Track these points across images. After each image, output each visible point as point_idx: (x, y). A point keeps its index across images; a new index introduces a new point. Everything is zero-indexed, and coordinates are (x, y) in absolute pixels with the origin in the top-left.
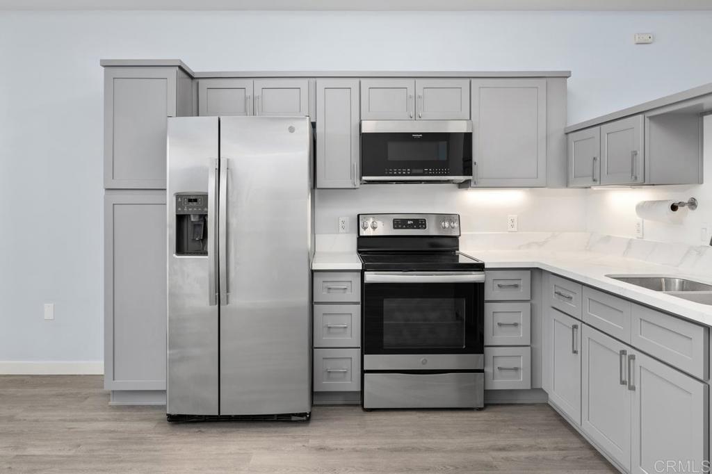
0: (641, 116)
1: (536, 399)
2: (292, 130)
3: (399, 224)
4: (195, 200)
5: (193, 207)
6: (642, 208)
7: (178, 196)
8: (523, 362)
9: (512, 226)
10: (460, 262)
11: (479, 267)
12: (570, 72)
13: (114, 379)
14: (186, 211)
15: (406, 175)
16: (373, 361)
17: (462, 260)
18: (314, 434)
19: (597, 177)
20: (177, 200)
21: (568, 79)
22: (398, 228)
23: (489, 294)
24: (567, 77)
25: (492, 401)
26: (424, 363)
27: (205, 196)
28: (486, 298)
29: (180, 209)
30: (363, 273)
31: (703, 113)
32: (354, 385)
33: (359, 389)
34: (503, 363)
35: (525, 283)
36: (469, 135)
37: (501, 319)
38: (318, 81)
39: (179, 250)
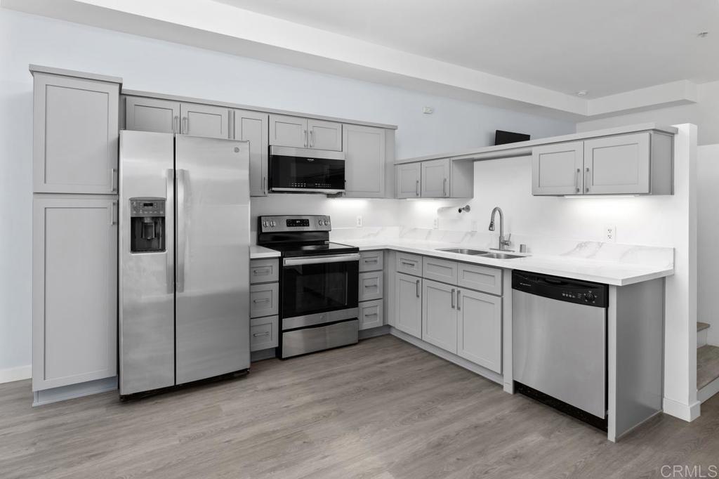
0: (448, 159)
1: (385, 332)
2: (237, 150)
3: (291, 223)
4: (151, 205)
5: (148, 211)
6: (441, 211)
7: (132, 200)
8: (379, 310)
9: (359, 223)
10: (330, 248)
11: (355, 250)
12: (397, 127)
13: (45, 379)
14: (141, 214)
15: (303, 188)
16: (289, 323)
17: (331, 247)
18: (258, 382)
19: (419, 192)
20: (132, 204)
21: (396, 131)
22: (290, 226)
23: (362, 268)
24: (394, 129)
25: (363, 338)
26: (323, 319)
27: (163, 201)
28: (360, 270)
29: (135, 212)
30: (281, 259)
31: (474, 160)
32: (274, 343)
33: (277, 346)
34: (367, 312)
35: (380, 259)
36: (343, 162)
37: (367, 283)
38: (237, 111)
39: (134, 249)
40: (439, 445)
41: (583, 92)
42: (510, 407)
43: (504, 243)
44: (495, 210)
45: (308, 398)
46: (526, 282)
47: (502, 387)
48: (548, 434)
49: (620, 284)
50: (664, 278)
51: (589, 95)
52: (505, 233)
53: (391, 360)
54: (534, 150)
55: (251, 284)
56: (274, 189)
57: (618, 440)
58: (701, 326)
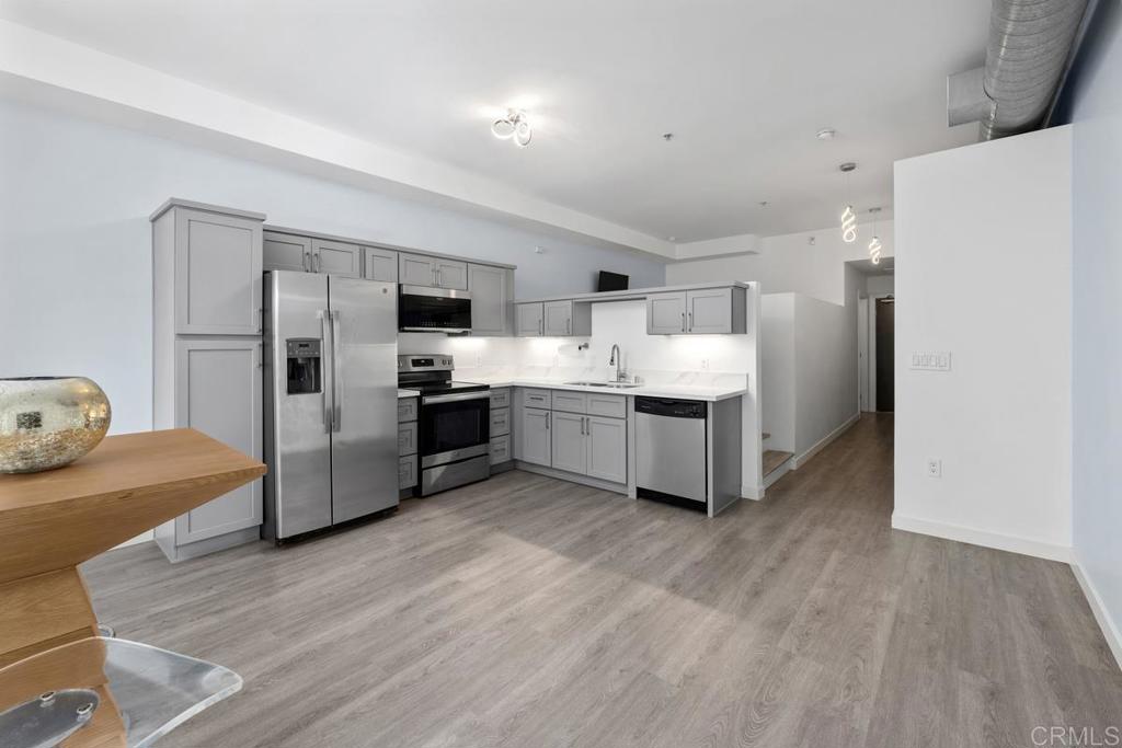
1: (512, 466)
2: (385, 291)
3: (416, 363)
4: (307, 345)
5: (303, 351)
6: (560, 349)
8: (507, 445)
9: (479, 362)
11: (486, 388)
12: (516, 267)
13: (189, 531)
14: (297, 355)
15: (433, 327)
16: (426, 461)
17: (454, 386)
19: (541, 331)
20: (288, 344)
21: (515, 271)
22: (415, 366)
23: (493, 404)
24: (514, 269)
25: (494, 473)
26: (458, 455)
27: (319, 342)
28: (491, 407)
29: (290, 354)
30: (419, 399)
31: (591, 302)
32: (413, 482)
33: (416, 484)
34: (497, 447)
35: (507, 396)
36: (469, 301)
37: (496, 419)
38: (367, 249)
39: (290, 391)
40: (591, 536)
41: (672, 238)
42: (634, 508)
43: (621, 376)
44: (614, 347)
45: (466, 522)
46: (646, 404)
47: (627, 496)
48: (668, 519)
49: (715, 400)
50: (741, 396)
51: (679, 240)
52: (622, 368)
53: (525, 488)
54: (648, 296)
55: (400, 423)
56: (406, 328)
57: (714, 516)
58: (765, 436)
